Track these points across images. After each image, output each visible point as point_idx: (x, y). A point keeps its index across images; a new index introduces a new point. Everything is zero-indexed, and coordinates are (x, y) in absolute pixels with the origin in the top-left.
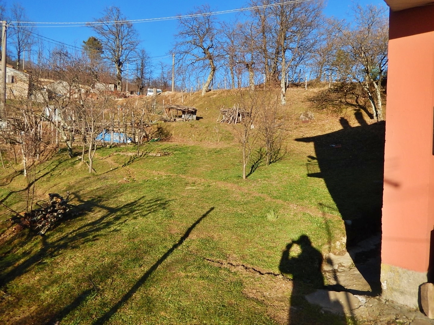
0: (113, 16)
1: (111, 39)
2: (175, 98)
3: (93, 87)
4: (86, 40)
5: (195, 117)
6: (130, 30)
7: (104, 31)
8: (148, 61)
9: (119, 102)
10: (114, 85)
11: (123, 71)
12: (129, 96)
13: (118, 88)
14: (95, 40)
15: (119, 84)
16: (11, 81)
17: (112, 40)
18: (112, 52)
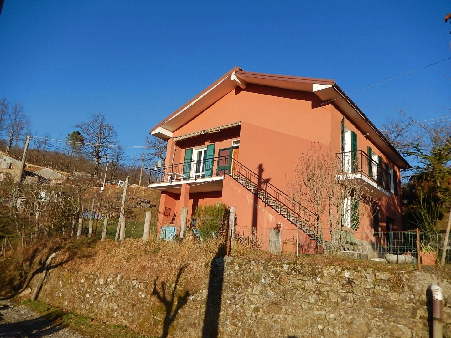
0: (98, 120)
2: (139, 191)
4: (71, 133)
5: (149, 205)
6: (110, 132)
7: (89, 131)
8: (123, 156)
11: (100, 163)
13: (94, 177)
14: (79, 134)
15: (96, 173)
16: (9, 167)
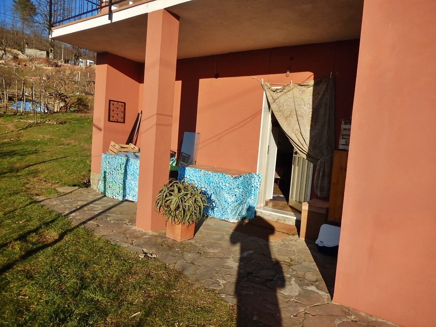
1: (42, 3)
3: (23, 52)
9: (48, 70)
10: (46, 52)
12: (61, 65)
13: (50, 56)
15: (51, 51)
17: (44, 4)
18: (44, 17)
